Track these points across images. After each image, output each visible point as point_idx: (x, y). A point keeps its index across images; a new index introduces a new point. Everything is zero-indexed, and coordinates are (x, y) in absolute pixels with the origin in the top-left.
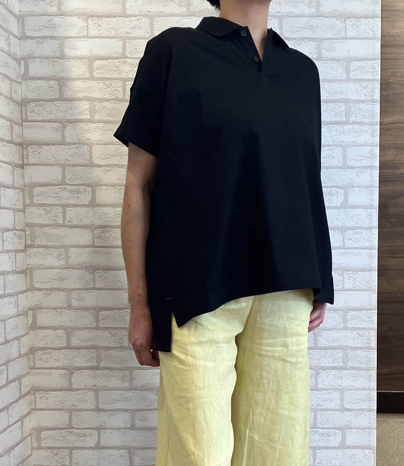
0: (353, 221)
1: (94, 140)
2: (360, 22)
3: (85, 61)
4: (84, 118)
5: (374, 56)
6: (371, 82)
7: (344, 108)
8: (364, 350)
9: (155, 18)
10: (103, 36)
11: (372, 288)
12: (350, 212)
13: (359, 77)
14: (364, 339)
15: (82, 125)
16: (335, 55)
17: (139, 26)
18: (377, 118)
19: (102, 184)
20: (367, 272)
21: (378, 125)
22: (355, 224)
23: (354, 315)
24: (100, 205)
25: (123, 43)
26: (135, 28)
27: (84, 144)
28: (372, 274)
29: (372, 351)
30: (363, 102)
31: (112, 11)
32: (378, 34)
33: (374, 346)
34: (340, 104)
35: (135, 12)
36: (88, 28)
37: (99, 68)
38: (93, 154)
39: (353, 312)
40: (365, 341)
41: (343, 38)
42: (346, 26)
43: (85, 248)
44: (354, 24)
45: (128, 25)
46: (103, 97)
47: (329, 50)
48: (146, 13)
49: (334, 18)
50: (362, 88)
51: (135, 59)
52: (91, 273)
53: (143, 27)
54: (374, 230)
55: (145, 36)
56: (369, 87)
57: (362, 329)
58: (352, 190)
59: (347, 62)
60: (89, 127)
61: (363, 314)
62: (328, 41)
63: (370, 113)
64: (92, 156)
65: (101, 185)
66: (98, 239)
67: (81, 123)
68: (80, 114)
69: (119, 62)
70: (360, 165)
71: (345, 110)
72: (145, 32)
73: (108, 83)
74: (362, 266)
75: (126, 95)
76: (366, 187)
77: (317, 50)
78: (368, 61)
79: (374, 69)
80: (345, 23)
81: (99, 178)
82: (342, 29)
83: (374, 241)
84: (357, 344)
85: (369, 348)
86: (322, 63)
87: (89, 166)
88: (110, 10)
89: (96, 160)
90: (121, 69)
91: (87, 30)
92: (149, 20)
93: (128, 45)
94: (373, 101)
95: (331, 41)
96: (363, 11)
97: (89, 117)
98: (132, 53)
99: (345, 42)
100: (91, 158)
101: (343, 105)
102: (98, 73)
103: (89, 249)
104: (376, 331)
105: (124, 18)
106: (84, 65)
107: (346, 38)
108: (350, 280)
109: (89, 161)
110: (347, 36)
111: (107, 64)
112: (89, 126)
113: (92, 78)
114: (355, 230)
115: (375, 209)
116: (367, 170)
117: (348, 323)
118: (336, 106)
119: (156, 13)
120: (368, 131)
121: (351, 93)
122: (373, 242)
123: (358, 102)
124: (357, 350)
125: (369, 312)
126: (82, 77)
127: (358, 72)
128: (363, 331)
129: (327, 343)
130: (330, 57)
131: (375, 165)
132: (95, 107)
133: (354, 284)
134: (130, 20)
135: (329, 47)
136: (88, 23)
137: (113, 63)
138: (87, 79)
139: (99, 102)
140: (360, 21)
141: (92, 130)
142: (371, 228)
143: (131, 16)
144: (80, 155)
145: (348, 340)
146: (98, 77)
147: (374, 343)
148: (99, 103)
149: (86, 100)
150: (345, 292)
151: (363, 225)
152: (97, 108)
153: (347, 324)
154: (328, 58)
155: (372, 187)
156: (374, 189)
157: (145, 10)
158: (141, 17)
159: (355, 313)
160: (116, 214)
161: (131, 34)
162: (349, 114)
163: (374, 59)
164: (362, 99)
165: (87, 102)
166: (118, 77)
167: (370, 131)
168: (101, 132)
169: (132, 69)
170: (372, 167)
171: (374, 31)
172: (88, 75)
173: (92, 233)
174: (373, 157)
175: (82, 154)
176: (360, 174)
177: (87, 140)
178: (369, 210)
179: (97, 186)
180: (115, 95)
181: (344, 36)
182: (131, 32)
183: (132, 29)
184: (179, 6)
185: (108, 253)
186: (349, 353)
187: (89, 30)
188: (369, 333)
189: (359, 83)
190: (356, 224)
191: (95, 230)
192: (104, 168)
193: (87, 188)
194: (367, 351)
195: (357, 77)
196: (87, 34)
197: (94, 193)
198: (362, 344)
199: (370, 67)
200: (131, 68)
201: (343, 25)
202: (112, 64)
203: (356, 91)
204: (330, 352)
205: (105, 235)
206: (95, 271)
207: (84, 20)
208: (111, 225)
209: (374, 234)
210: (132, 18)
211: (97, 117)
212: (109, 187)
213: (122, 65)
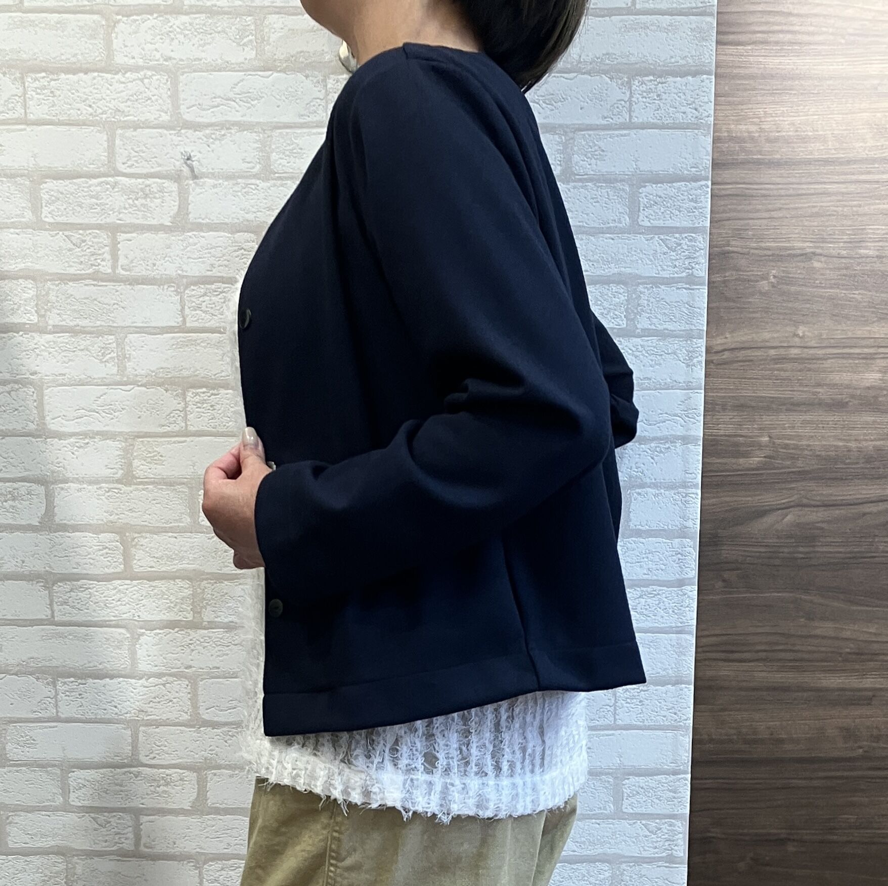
0: (641, 567)
1: (48, 374)
2: (664, 85)
3: (22, 181)
4: (24, 321)
5: (697, 171)
6: (686, 235)
7: (623, 298)
8: (660, 863)
9: (183, 75)
10: (61, 119)
11: (681, 724)
12: (634, 546)
13: (660, 223)
14: (659, 839)
15: (21, 338)
16: (604, 167)
17: (144, 95)
18: (702, 322)
19: (68, 478)
20: (669, 686)
21: (702, 338)
22: (645, 574)
23: (639, 786)
24: (64, 528)
25: (108, 139)
26: (137, 100)
27: (24, 383)
28: (681, 690)
29: (677, 866)
30: (668, 282)
31: (80, 57)
32: (707, 114)
33: (682, 855)
34: (614, 287)
35: (133, 61)
36: (25, 100)
37: (53, 198)
38: (47, 407)
39: (637, 778)
40: (661, 843)
41: (623, 126)
42: (631, 96)
43: (32, 626)
44: (650, 91)
45: (119, 93)
46: (66, 270)
47: (590, 155)
48: (161, 61)
49: (603, 76)
50: (665, 249)
51: (136, 178)
52: (48, 684)
53: (153, 98)
54: (689, 588)
55: (160, 119)
56: (682, 248)
57: (655, 816)
58: (639, 494)
59: (631, 186)
60: (36, 344)
61: (660, 782)
62: (590, 132)
63: (684, 310)
64: (43, 410)
65: (66, 481)
66: (62, 605)
67: (18, 333)
68: (13, 312)
69: (100, 184)
70: (659, 434)
71: (625, 302)
72: (158, 110)
73: (76, 236)
74: (659, 673)
75: (120, 264)
76: (671, 487)
77: (562, 156)
78: (683, 183)
79: (696, 202)
80: (630, 88)
81: (61, 464)
82: (623, 103)
83: (688, 613)
84: (645, 850)
85: (671, 860)
86: (574, 188)
87: (39, 436)
88: (75, 55)
89: (53, 421)
90: (105, 202)
91: (25, 106)
92: (167, 81)
93: (121, 143)
94: (691, 281)
95: (596, 132)
96: (672, 57)
97: (35, 319)
98: (129, 163)
99: (629, 135)
100: (43, 418)
101: (621, 289)
102: (54, 213)
103: (43, 630)
104: (686, 822)
105: (109, 76)
106: (19, 191)
107: (629, 126)
108: (632, 706)
109: (38, 425)
110: (635, 120)
111: (72, 191)
112: (35, 341)
113: (39, 225)
114: (644, 587)
115: (692, 538)
116: (675, 447)
117: (626, 802)
118: (605, 291)
119: (185, 62)
120: (678, 352)
121: (640, 261)
122: (684, 616)
123: (656, 282)
124: (645, 865)
125: (672, 778)
126: (16, 222)
127: (658, 211)
128: (658, 821)
129: (576, 849)
130: (592, 173)
131: (692, 433)
132: (47, 294)
133: (640, 713)
134: (123, 80)
135: (590, 150)
136: (24, 87)
137: (88, 187)
138: (26, 226)
139: (57, 282)
140: (665, 83)
141: (43, 350)
142: (681, 583)
143: (127, 69)
144: (16, 410)
145: (625, 841)
146: (52, 220)
147: (682, 850)
148: (57, 285)
149: (26, 278)
150: (619, 732)
151: (663, 577)
152: (52, 297)
153: (622, 804)
154: (587, 175)
155: (684, 485)
156: (691, 491)
157: (158, 56)
158: (149, 73)
159: (641, 780)
160: (101, 548)
161: (127, 116)
162: (635, 311)
163: (696, 179)
164: (665, 274)
165: (29, 284)
166: (99, 222)
167: (683, 354)
168: (63, 354)
169: (130, 201)
170: (686, 440)
171: (698, 107)
172: (29, 216)
173: (47, 592)
174: (690, 416)
175: (21, 407)
176: (657, 456)
177: (31, 374)
178: (677, 540)
179: (55, 482)
180: (92, 265)
181: (628, 120)
182: (126, 109)
183: (129, 103)
184: (239, 45)
185: (86, 638)
186: (624, 870)
187: (28, 105)
188: (670, 825)
189: (659, 237)
190: (648, 574)
191: (53, 585)
192: (72, 440)
193: (34, 486)
194: (666, 867)
195: (656, 223)
196: (23, 115)
197: (49, 498)
198: (656, 850)
199: (686, 198)
200: (129, 199)
201: (624, 93)
202: (85, 189)
203: (651, 258)
204: (583, 868)
205: (77, 595)
206: (58, 681)
207: (15, 79)
208: (90, 572)
209: (689, 597)
210: (128, 75)
211: (53, 319)
212: (85, 486)
213: (108, 192)
